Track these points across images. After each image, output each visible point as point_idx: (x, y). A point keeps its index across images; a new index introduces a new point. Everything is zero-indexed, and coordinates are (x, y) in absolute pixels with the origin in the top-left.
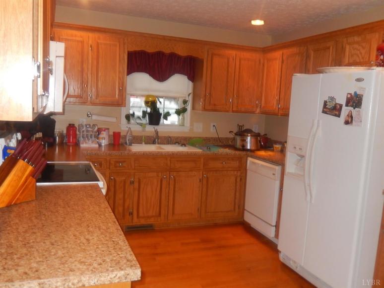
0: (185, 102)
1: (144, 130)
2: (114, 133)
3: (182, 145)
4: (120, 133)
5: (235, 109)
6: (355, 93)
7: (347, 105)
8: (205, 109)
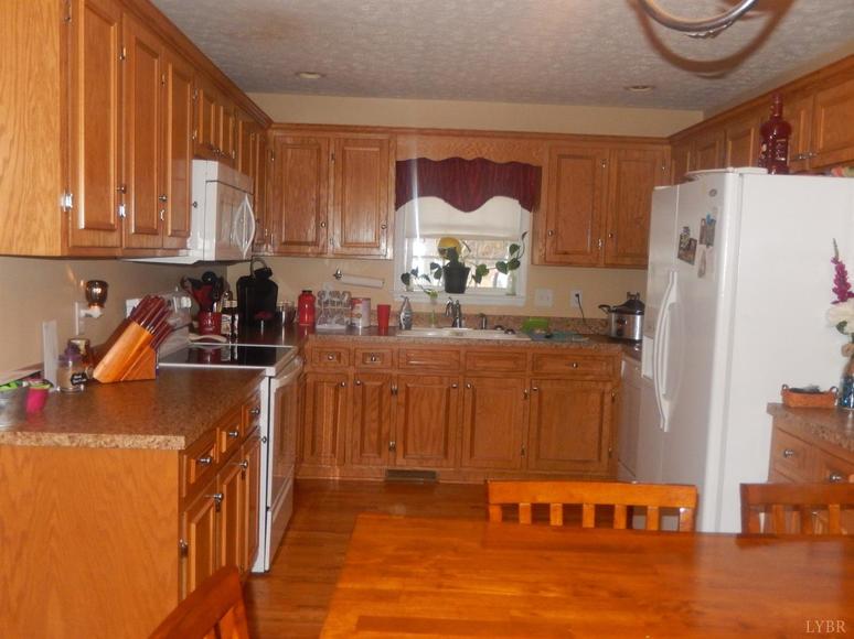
0: (514, 248)
1: (434, 303)
2: (379, 307)
3: (506, 333)
4: (389, 307)
5: (609, 262)
6: (709, 217)
7: (701, 242)
8: (546, 262)
